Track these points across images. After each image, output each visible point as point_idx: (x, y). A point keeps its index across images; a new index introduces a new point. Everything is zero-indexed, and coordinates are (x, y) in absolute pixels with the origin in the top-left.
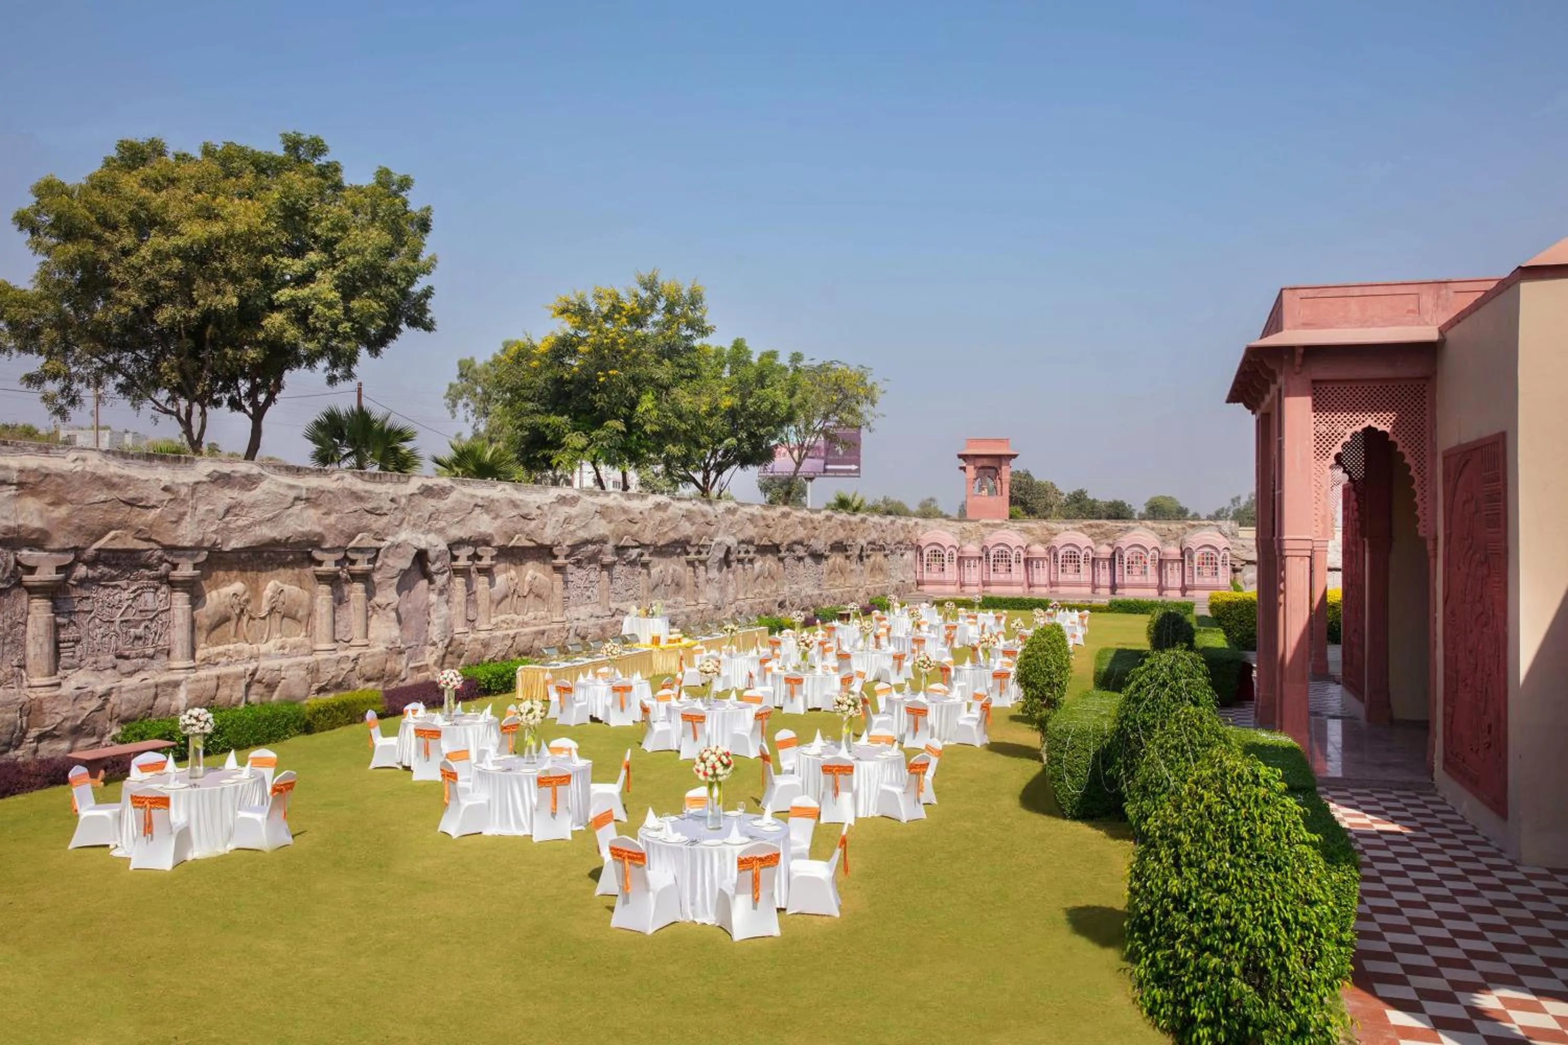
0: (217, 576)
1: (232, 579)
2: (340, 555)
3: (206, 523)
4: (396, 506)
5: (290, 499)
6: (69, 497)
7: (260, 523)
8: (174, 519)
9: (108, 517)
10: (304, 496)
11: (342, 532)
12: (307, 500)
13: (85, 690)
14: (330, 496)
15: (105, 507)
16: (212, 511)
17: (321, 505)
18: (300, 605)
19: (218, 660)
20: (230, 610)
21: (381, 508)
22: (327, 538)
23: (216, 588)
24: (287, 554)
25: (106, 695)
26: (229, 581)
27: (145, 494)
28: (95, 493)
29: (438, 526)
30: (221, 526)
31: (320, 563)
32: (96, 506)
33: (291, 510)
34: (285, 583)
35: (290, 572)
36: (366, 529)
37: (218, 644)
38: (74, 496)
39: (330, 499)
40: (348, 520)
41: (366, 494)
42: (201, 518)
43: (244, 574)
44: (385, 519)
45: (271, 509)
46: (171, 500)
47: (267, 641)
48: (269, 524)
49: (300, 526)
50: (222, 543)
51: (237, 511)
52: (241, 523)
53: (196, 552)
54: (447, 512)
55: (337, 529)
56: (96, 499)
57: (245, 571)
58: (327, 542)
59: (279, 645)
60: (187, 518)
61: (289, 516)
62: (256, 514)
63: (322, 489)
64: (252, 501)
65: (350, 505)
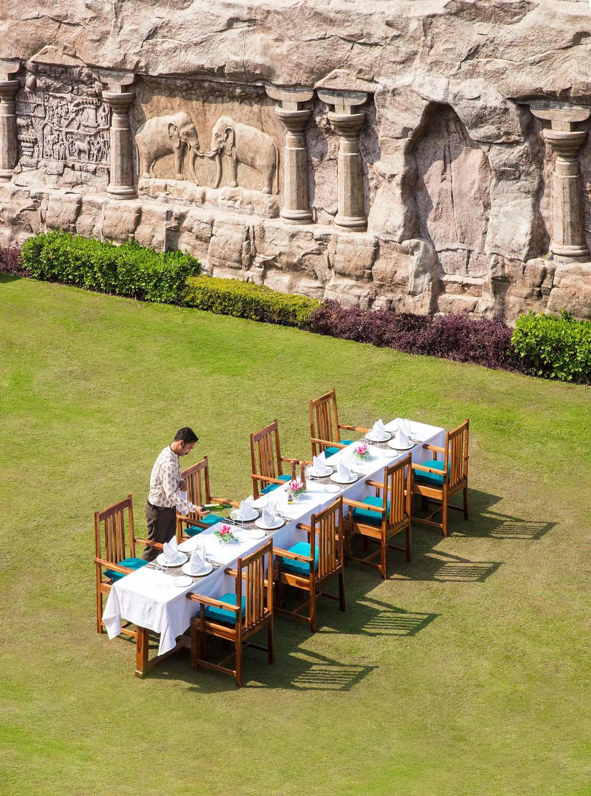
0: (159, 102)
1: (176, 108)
2: (307, 96)
3: (130, 44)
4: (396, 33)
5: (223, 21)
6: (10, 13)
7: (187, 47)
8: (95, 38)
9: (39, 32)
10: (246, 17)
11: (298, 65)
12: (251, 21)
13: (25, 189)
14: (280, 17)
15: (38, 23)
16: (136, 30)
17: (269, 28)
18: (256, 152)
19: (157, 193)
20: (168, 141)
21: (369, 35)
22: (278, 72)
23: (158, 114)
24: (235, 86)
25: (38, 198)
26: (172, 108)
27: (69, 12)
28: (30, 9)
29: (488, 67)
30: (145, 48)
31: (279, 102)
32: (30, 22)
33: (225, 34)
34: (240, 121)
35: (246, 108)
36: (343, 64)
37: (162, 176)
38: (12, 12)
39: (279, 22)
40: (307, 50)
41: (339, 16)
42: (124, 37)
43: (189, 102)
44: (377, 51)
45: (200, 31)
46: (93, 18)
47: (218, 186)
48: (198, 49)
49: (235, 54)
50: (147, 66)
51: (163, 32)
52: (166, 46)
53: (121, 74)
54: (511, 45)
55: (290, 61)
56: (29, 16)
57: (190, 99)
58: (278, 77)
59: (228, 195)
60: (110, 38)
61: (222, 41)
62: (183, 37)
63: (266, 8)
64: (180, 21)
65: (314, 29)
